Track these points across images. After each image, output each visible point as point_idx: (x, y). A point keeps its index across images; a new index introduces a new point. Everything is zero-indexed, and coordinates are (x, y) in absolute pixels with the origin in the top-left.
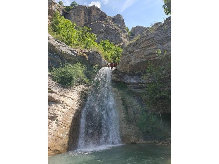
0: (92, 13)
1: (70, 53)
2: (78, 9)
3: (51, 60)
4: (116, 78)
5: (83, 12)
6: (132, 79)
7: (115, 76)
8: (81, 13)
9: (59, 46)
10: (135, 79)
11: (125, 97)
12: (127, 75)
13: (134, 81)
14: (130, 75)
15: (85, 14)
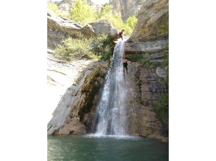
0: (127, 2)
1: (74, 27)
2: (114, 2)
3: (55, 38)
4: (130, 48)
5: (119, 3)
6: (155, 46)
7: (129, 45)
8: (118, 5)
9: (64, 22)
10: (159, 44)
11: (140, 70)
12: (148, 41)
13: (157, 48)
14: (151, 40)
15: (121, 5)
